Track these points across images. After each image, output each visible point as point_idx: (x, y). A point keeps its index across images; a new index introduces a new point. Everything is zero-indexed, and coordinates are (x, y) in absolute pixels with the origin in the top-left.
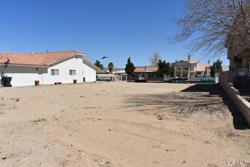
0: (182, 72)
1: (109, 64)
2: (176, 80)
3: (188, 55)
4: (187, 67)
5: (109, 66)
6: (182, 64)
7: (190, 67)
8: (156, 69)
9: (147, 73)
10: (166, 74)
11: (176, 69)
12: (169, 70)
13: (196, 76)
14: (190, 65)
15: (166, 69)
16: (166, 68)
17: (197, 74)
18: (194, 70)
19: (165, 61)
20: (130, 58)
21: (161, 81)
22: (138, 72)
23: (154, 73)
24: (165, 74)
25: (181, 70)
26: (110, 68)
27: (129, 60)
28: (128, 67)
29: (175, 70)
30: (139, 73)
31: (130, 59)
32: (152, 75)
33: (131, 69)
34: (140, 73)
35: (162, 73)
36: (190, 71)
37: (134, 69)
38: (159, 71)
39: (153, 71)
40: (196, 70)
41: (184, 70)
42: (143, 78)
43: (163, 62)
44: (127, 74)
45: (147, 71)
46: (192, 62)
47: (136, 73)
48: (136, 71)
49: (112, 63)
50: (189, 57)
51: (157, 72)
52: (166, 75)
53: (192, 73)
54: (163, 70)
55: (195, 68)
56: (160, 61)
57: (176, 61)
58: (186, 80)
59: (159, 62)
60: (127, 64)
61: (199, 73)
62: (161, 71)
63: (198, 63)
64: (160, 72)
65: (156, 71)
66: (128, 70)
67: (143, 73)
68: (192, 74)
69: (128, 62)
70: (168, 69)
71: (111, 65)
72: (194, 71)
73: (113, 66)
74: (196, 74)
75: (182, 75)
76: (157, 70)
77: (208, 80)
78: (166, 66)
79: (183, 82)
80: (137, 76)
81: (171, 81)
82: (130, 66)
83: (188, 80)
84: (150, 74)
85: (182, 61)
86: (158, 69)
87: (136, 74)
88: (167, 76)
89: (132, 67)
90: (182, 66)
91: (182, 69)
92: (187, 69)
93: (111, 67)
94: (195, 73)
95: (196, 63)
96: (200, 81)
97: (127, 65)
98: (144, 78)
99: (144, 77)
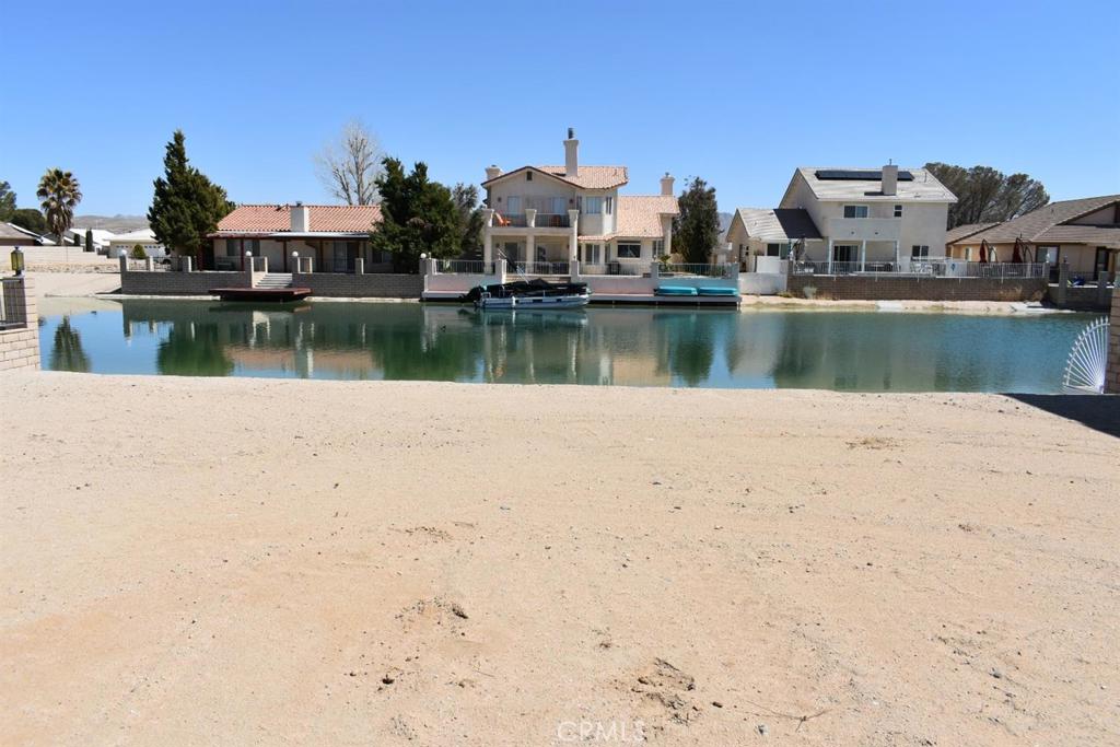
0: (531, 240)
1: (49, 181)
2: (508, 295)
3: (567, 138)
4: (558, 211)
5: (42, 193)
6: (532, 189)
7: (579, 207)
8: (366, 219)
9: (309, 240)
10: (436, 250)
11: (495, 217)
12: (451, 226)
13: (614, 269)
14: (575, 196)
15: (430, 221)
16: (433, 213)
17: (619, 256)
18: (599, 230)
19: (421, 168)
20: (179, 138)
21: (403, 297)
22: (242, 238)
23: (353, 244)
24: (430, 249)
25: (524, 224)
26: (53, 204)
27: (176, 153)
28: (175, 199)
29: (490, 223)
30: (255, 241)
31: (185, 144)
32: (342, 254)
33: (193, 217)
34: (261, 242)
35: (406, 243)
36: (579, 235)
37: (219, 217)
38: (385, 232)
39: (349, 235)
40: (610, 227)
41: (541, 226)
42: (280, 280)
43: (408, 171)
44: (168, 252)
45: (307, 233)
46: (587, 177)
47: (230, 240)
48: (228, 226)
49: (69, 175)
50: (571, 145)
51: (372, 237)
52: (434, 256)
53: (589, 247)
54: (415, 226)
55: (607, 219)
56: (392, 166)
57: (488, 171)
58: (577, 296)
59: (386, 172)
60: (164, 178)
61: (629, 248)
62: (398, 228)
63: (620, 189)
64: (392, 238)
65: (369, 232)
66: (169, 220)
67: (281, 244)
68: (590, 252)
69: (168, 162)
70: (444, 219)
71: (59, 185)
72: (601, 232)
73: (75, 197)
74: (614, 256)
75: (530, 261)
76: (377, 224)
77: (701, 293)
78: (434, 203)
79: (558, 305)
80: (237, 259)
81: (479, 298)
82: (187, 195)
83: (583, 292)
84: (329, 251)
85: (529, 173)
86: (380, 218)
87: (230, 252)
88: (440, 268)
89: (202, 201)
90: (529, 202)
91: (533, 224)
92: (562, 222)
93: (60, 197)
94: (607, 249)
95: (614, 189)
96: (650, 296)
97: (159, 184)
98: (288, 277)
99: (286, 272)
